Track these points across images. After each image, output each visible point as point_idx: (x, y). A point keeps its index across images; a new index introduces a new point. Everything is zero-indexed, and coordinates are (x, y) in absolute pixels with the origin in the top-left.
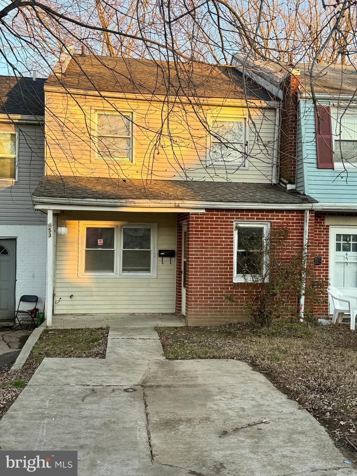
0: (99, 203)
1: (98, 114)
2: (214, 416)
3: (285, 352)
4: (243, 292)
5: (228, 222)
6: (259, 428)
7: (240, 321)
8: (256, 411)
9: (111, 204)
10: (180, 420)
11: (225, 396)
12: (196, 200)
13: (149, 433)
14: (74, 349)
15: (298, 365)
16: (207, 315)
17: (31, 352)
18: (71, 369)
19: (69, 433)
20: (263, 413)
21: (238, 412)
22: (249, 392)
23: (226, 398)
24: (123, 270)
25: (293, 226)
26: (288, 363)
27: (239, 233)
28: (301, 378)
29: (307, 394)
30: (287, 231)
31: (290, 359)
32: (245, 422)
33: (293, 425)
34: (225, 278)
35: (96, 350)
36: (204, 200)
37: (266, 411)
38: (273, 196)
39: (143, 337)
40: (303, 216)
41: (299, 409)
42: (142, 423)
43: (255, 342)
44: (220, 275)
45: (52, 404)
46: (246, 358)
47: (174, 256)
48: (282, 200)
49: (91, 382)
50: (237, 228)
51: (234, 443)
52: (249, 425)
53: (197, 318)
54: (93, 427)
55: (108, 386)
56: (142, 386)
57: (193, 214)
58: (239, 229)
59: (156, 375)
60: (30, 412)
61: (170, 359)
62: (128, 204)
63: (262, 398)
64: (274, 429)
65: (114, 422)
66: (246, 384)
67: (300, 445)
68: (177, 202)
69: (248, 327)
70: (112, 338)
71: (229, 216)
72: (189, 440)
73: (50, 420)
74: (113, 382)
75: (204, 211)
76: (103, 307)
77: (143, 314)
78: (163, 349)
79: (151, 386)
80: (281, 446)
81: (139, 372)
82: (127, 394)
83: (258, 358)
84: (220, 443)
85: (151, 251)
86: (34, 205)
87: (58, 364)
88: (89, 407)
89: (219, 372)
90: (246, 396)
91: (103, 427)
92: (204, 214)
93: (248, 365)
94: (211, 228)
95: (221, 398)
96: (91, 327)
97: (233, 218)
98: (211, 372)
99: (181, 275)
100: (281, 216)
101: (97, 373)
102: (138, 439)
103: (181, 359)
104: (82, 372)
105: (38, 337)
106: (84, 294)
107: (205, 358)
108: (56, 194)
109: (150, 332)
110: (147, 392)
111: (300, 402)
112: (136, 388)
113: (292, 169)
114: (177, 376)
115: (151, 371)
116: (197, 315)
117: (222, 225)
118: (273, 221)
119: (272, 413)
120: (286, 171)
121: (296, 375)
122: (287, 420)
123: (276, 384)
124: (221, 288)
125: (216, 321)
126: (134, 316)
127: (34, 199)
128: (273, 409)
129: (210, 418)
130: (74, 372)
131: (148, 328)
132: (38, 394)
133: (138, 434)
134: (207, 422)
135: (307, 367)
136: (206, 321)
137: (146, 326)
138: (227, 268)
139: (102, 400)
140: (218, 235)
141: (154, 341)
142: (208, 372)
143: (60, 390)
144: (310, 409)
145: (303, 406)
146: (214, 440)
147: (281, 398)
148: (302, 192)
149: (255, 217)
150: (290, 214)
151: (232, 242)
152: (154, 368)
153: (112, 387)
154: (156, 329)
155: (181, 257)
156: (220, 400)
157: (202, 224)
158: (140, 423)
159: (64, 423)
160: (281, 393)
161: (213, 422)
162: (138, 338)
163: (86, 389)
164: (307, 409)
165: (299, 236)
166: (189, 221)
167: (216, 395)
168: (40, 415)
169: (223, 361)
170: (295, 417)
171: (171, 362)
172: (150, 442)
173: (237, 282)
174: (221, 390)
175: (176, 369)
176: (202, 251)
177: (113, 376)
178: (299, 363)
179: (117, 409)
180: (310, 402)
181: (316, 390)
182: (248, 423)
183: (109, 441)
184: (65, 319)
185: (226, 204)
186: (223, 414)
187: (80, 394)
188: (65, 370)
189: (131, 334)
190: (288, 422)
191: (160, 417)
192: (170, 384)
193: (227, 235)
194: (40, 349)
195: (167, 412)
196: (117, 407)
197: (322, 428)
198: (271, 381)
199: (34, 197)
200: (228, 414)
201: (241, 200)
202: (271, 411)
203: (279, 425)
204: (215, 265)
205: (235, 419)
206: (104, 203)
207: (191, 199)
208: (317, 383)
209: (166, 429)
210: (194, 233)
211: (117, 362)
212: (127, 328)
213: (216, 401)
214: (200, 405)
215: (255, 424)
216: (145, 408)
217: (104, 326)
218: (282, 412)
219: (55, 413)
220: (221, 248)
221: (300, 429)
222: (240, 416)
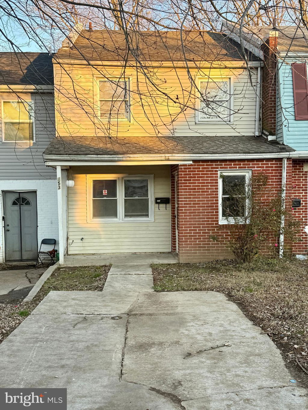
0: (99, 159)
1: (100, 81)
2: (184, 340)
3: (259, 284)
4: (228, 233)
5: (213, 171)
6: (221, 351)
7: (226, 258)
8: (222, 335)
9: (110, 159)
10: (154, 343)
11: (197, 323)
12: (184, 153)
13: (123, 355)
14: (79, 283)
15: (268, 296)
16: (196, 253)
17: (43, 286)
18: (70, 300)
19: (55, 355)
20: (227, 337)
21: (206, 337)
22: (220, 319)
23: (198, 325)
24: (126, 216)
25: (272, 173)
26: (259, 294)
27: (223, 181)
28: (268, 307)
29: (271, 321)
30: (266, 178)
31: (262, 290)
32: (210, 345)
33: (252, 348)
34: (211, 221)
35: (96, 284)
36: (191, 152)
37: (230, 335)
38: (255, 147)
39: (138, 273)
40: (281, 164)
41: (261, 334)
42: (120, 346)
43: (235, 276)
44: (207, 218)
45: (47, 330)
46: (224, 290)
47: (169, 203)
48: (262, 150)
49: (85, 311)
50: (222, 176)
51: (195, 363)
52: (212, 348)
53: (188, 256)
54: (77, 350)
55: (99, 314)
56: (128, 314)
57: (181, 166)
58: (224, 178)
59: (142, 305)
60: (27, 337)
61: (157, 291)
62: (124, 159)
63: (229, 324)
64: (234, 351)
65: (96, 345)
66: (219, 312)
67: (254, 365)
68: (167, 155)
69: (232, 263)
70: (112, 274)
71: (214, 166)
72: (156, 361)
73: (42, 343)
74: (103, 311)
75: (191, 162)
76: (108, 248)
77: (143, 253)
78: (154, 282)
79: (135, 315)
80: (236, 367)
81: (128, 302)
82: (113, 321)
83: (234, 289)
84: (183, 364)
85: (148, 199)
86: (45, 162)
87: (61, 296)
88: (78, 332)
89: (197, 302)
90: (216, 323)
91: (85, 350)
92: (191, 165)
93: (225, 296)
94: (198, 177)
95: (194, 325)
96: (96, 265)
97: (218, 168)
98: (191, 302)
99: (175, 219)
100: (262, 164)
101: (91, 303)
102: (113, 359)
103: (167, 291)
104: (80, 303)
105: (51, 274)
106: (93, 237)
107: (188, 290)
108: (63, 152)
109: (145, 268)
110: (131, 320)
111: (263, 328)
112: (122, 316)
113: (273, 122)
114: (160, 305)
115: (139, 301)
116: (187, 253)
117: (208, 174)
118: (254, 169)
119: (236, 337)
120: (267, 124)
121: (265, 305)
122: (248, 344)
123: (246, 312)
124: (208, 230)
125: (204, 258)
126: (135, 255)
127: (44, 157)
128: (237, 334)
129: (179, 342)
130: (73, 302)
131: (145, 265)
132: (37, 321)
133: (114, 355)
134: (176, 345)
135: (275, 298)
136: (195, 259)
137: (144, 263)
138: (213, 212)
139: (91, 326)
140: (204, 183)
141: (147, 275)
142: (188, 302)
143: (57, 318)
144: (271, 334)
145: (265, 331)
146: (179, 361)
147: (248, 324)
148: (281, 143)
149: (238, 166)
150: (269, 163)
151: (217, 189)
152: (142, 299)
153: (102, 315)
154: (152, 266)
155: (174, 203)
156: (192, 326)
157: (190, 174)
158: (118, 346)
159: (53, 346)
160: (248, 320)
161: (182, 345)
162: (134, 273)
163: (80, 317)
164: (268, 334)
165: (278, 182)
166: (178, 172)
167: (190, 322)
168: (35, 339)
169: (204, 293)
170: (256, 341)
171: (158, 294)
172: (122, 363)
173: (222, 224)
174: (195, 318)
175: (161, 300)
176: (190, 198)
177: (105, 306)
178: (270, 293)
179: (101, 334)
180: (272, 328)
181: (280, 317)
182: (212, 346)
183: (87, 361)
184: (76, 258)
185: (211, 155)
186: (192, 338)
187: (73, 321)
188: (65, 301)
189: (128, 270)
190: (248, 346)
191: (136, 341)
192: (152, 312)
193: (213, 183)
194: (50, 283)
195: (144, 336)
196: (101, 332)
197: (278, 351)
198: (242, 310)
199: (45, 155)
200: (196, 338)
201: (225, 151)
202: (235, 335)
203: (239, 348)
204: (202, 210)
205: (201, 343)
206: (104, 158)
207: (179, 152)
208: (282, 311)
209: (139, 351)
210: (183, 182)
211: (112, 294)
212: (127, 265)
213: (188, 327)
214: (174, 330)
215: (218, 347)
216: (125, 333)
217: (108, 264)
218: (245, 336)
219: (48, 338)
220: (207, 195)
221: (257, 351)
222: (206, 340)
